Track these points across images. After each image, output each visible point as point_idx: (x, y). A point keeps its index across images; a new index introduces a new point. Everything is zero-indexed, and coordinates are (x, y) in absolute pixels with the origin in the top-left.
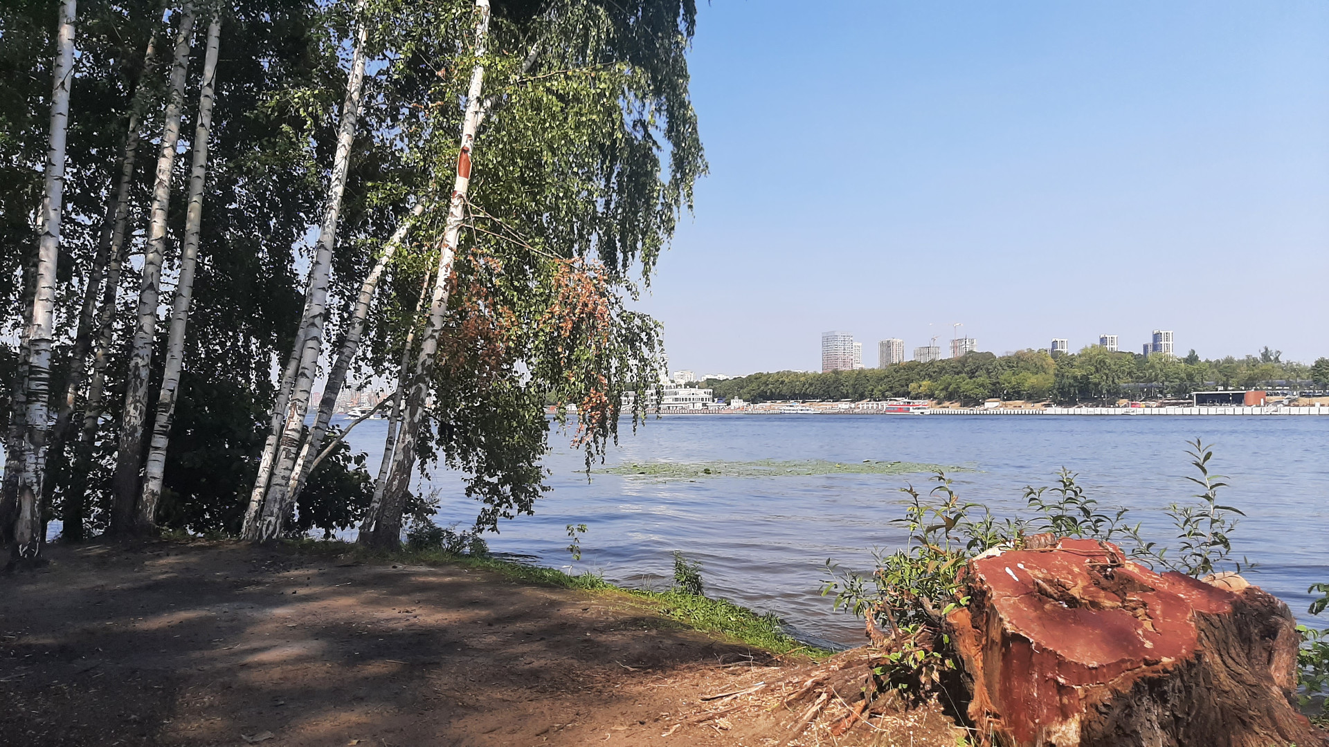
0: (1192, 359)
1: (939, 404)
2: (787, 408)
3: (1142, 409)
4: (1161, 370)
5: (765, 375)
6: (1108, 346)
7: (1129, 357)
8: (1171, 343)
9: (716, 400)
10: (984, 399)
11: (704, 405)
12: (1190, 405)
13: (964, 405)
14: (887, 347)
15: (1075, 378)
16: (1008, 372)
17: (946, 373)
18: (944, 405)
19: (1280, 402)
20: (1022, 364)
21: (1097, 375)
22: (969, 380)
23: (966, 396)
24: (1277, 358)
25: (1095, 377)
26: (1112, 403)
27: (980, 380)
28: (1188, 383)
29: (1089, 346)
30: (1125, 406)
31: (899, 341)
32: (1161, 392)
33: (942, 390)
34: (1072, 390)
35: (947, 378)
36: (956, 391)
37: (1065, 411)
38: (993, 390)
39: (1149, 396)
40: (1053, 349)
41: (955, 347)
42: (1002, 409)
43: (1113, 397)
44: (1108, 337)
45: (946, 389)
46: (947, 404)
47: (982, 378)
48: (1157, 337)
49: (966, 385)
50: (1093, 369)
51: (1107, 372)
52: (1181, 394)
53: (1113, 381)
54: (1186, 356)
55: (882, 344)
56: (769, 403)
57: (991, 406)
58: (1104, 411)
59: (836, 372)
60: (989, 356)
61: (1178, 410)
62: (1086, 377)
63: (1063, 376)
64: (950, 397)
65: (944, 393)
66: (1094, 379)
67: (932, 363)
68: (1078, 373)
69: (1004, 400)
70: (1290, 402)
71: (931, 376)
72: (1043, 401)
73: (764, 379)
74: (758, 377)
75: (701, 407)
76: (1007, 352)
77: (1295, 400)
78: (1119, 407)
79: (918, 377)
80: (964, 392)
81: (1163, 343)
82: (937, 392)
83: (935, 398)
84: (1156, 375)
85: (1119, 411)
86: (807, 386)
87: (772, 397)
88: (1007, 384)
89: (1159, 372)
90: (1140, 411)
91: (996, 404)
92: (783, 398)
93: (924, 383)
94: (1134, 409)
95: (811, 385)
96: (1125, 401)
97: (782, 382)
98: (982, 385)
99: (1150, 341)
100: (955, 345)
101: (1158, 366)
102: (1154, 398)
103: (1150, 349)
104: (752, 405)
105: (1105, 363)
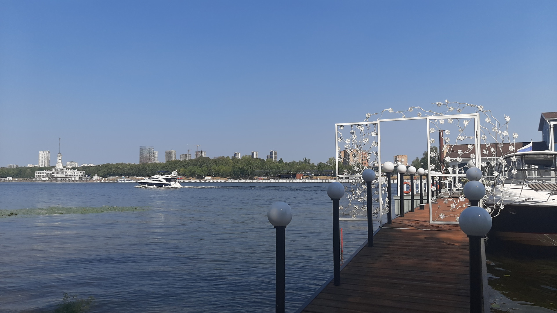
0: (281, 161)
1: (187, 178)
2: (120, 180)
4: (269, 165)
5: (111, 165)
6: (254, 156)
7: (259, 160)
8: (276, 155)
9: (87, 176)
10: (205, 176)
11: (79, 178)
12: (278, 179)
13: (197, 179)
14: (169, 153)
15: (239, 168)
16: (215, 166)
17: (191, 165)
19: (307, 178)
20: (220, 162)
21: (247, 167)
22: (199, 168)
23: (198, 175)
24: (309, 162)
26: (252, 178)
27: (204, 168)
28: (278, 171)
29: (244, 156)
30: (257, 179)
31: (174, 151)
32: (269, 174)
33: (189, 172)
34: (238, 172)
35: (190, 167)
36: (194, 173)
37: (235, 181)
38: (208, 172)
39: (264, 175)
40: (235, 156)
41: (197, 155)
42: (211, 180)
43: (252, 175)
44: (255, 152)
46: (190, 178)
48: (271, 153)
49: (198, 170)
50: (246, 165)
51: (251, 166)
52: (276, 175)
53: (253, 169)
54: (279, 160)
55: (167, 152)
56: (112, 178)
57: (208, 179)
58: (249, 181)
59: (144, 164)
60: (208, 158)
61: (274, 181)
62: (243, 168)
63: (235, 167)
64: (192, 175)
66: (246, 169)
67: (185, 161)
68: (241, 166)
69: (213, 176)
70: (310, 178)
71: (184, 166)
72: (228, 177)
73: (110, 167)
74: (107, 165)
75: (78, 180)
76: (215, 157)
77: (312, 177)
78: (254, 179)
79: (179, 167)
80: (197, 173)
81: (273, 155)
82: (186, 173)
83: (186, 176)
84: (267, 167)
85: (254, 181)
86: (130, 170)
87: (114, 175)
88: (214, 170)
90: (261, 181)
91: (210, 178)
92: (120, 175)
93: (181, 169)
95: (132, 169)
96: (257, 177)
97: (119, 168)
98: (204, 170)
100: (197, 153)
102: (266, 176)
103: (269, 157)
104: (104, 178)
105: (250, 162)
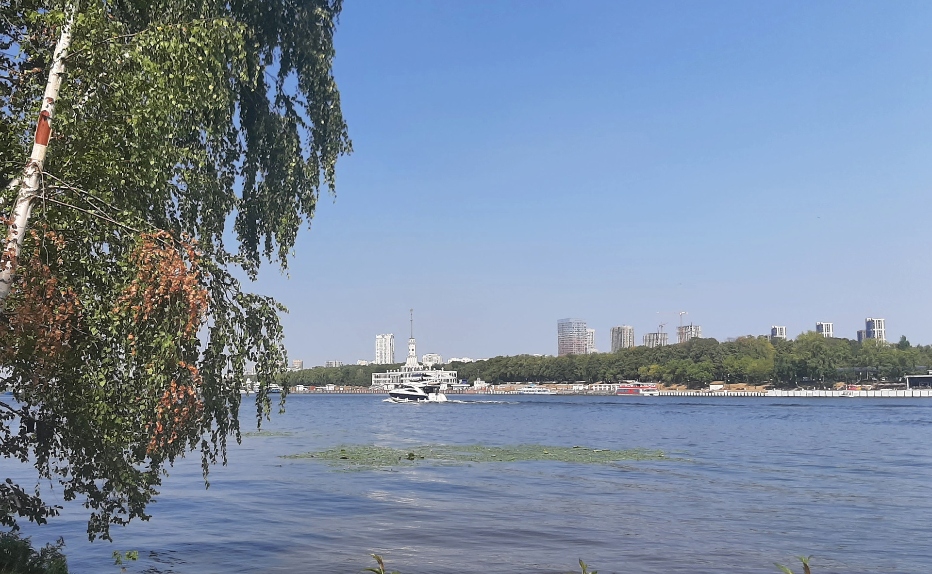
0: (904, 344)
1: (667, 386)
2: (525, 389)
3: (858, 392)
4: (875, 355)
5: (505, 359)
6: (824, 333)
7: (844, 343)
8: (883, 330)
9: (461, 381)
10: (709, 382)
11: (449, 385)
12: (903, 388)
13: (690, 387)
14: (618, 333)
15: (793, 362)
16: (731, 356)
17: (673, 357)
18: (671, 387)
20: (743, 349)
21: (814, 360)
22: (694, 364)
23: (692, 379)
25: (813, 362)
26: (831, 387)
27: (704, 364)
28: (900, 367)
29: (805, 332)
30: (842, 389)
31: (629, 327)
32: (875, 376)
33: (670, 373)
34: (791, 373)
35: (673, 362)
36: (682, 375)
37: (785, 393)
38: (716, 374)
39: (864, 380)
40: (773, 335)
41: (681, 334)
42: (726, 391)
43: (829, 380)
44: (824, 324)
45: (673, 372)
46: (674, 386)
47: (707, 363)
48: (870, 324)
49: (692, 369)
50: (810, 354)
51: (823, 356)
52: (894, 378)
53: (830, 366)
54: (897, 341)
55: (613, 331)
56: (508, 385)
57: (716, 388)
58: (822, 393)
59: (570, 356)
60: (712, 342)
61: (893, 393)
62: (803, 362)
63: (782, 361)
64: (678, 379)
65: (672, 376)
66: (812, 363)
67: (659, 348)
68: (797, 358)
69: (728, 383)
71: (659, 361)
72: (765, 384)
73: (503, 362)
74: (499, 360)
76: (729, 338)
78: (836, 390)
79: (647, 361)
80: (689, 375)
81: (875, 330)
82: (664, 375)
83: (663, 381)
84: (870, 360)
85: (837, 394)
86: (544, 369)
87: (512, 379)
88: (730, 368)
89: (872, 356)
90: (855, 393)
91: (721, 386)
92: (523, 380)
93: (653, 366)
94: (851, 391)
95: (547, 368)
96: (841, 384)
97: (521, 365)
98: (707, 369)
99: (863, 328)
100: (682, 330)
101: (871, 351)
102: (870, 381)
103: (864, 335)
104: (493, 386)
105: (821, 348)
